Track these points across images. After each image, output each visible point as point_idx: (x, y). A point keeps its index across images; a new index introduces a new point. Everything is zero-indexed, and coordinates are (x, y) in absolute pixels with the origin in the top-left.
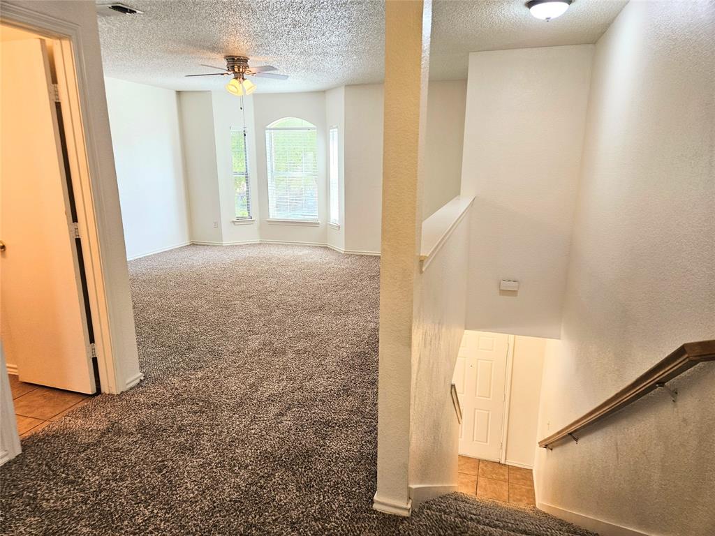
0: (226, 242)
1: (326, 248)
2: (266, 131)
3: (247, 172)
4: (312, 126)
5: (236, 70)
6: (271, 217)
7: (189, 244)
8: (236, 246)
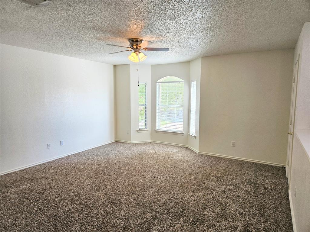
0: (133, 141)
1: (187, 148)
2: (157, 84)
3: (146, 105)
4: (181, 80)
5: (135, 47)
6: (157, 129)
7: (114, 141)
8: (138, 144)
